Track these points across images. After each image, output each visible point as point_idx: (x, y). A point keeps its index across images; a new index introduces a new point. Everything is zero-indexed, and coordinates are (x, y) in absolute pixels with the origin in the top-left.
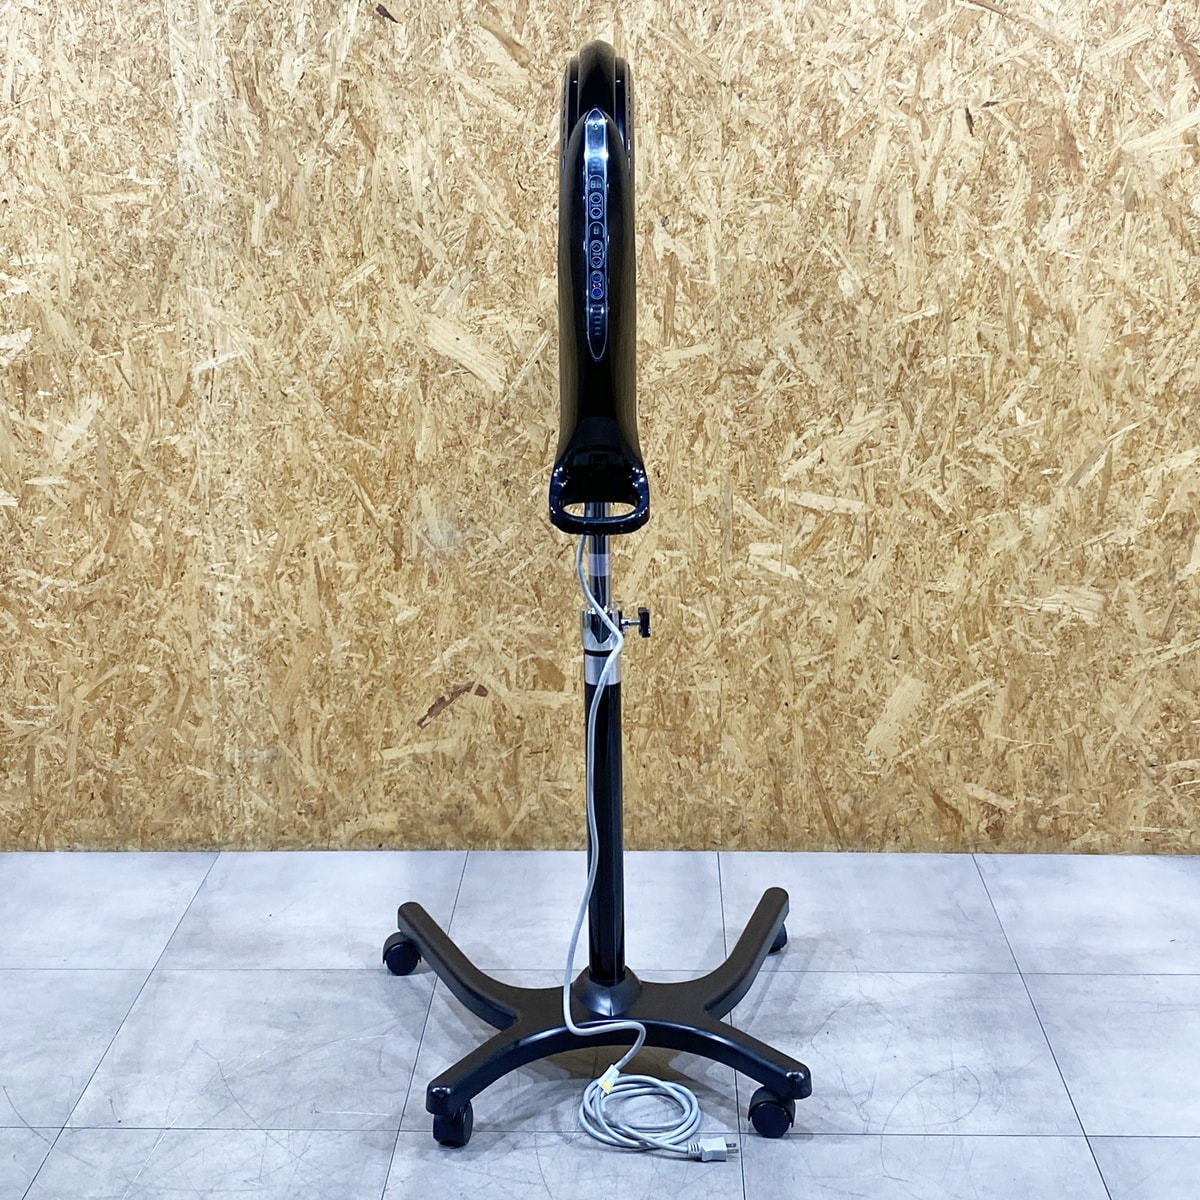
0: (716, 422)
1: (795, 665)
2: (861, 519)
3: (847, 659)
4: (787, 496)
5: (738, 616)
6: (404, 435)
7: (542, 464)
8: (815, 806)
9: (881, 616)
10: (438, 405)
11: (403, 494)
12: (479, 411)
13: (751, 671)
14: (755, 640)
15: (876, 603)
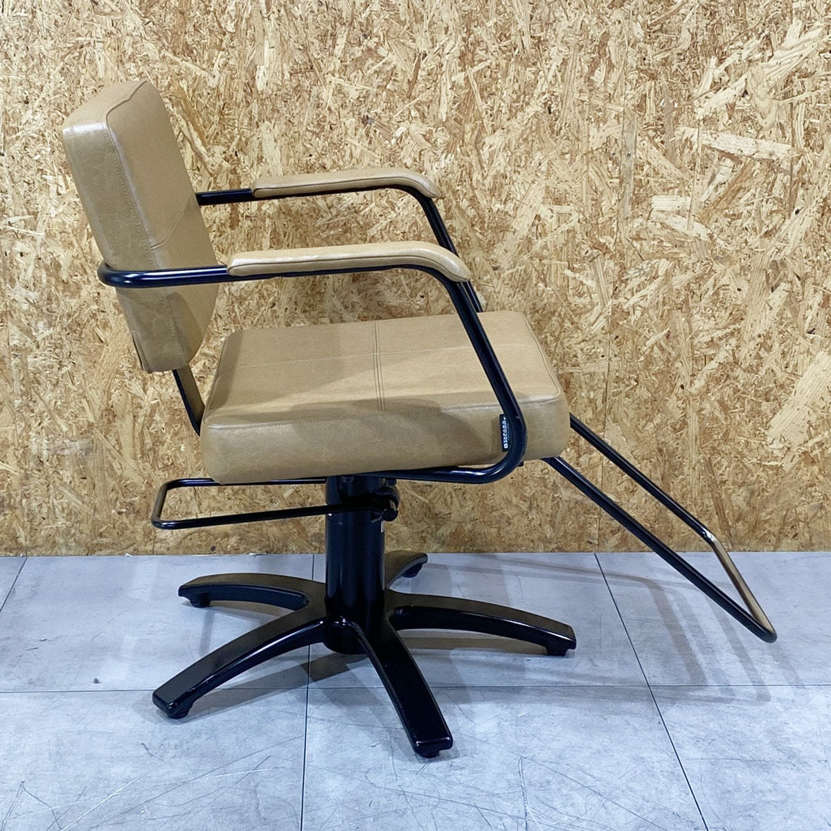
0: (622, 44)
1: (696, 342)
2: (785, 165)
3: (755, 335)
4: (700, 138)
5: (633, 284)
6: (241, 57)
7: (409, 97)
8: (707, 502)
9: (799, 283)
10: (285, 18)
11: (241, 134)
12: (334, 28)
13: (644, 348)
14: (651, 312)
15: (794, 267)
